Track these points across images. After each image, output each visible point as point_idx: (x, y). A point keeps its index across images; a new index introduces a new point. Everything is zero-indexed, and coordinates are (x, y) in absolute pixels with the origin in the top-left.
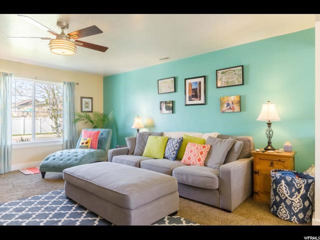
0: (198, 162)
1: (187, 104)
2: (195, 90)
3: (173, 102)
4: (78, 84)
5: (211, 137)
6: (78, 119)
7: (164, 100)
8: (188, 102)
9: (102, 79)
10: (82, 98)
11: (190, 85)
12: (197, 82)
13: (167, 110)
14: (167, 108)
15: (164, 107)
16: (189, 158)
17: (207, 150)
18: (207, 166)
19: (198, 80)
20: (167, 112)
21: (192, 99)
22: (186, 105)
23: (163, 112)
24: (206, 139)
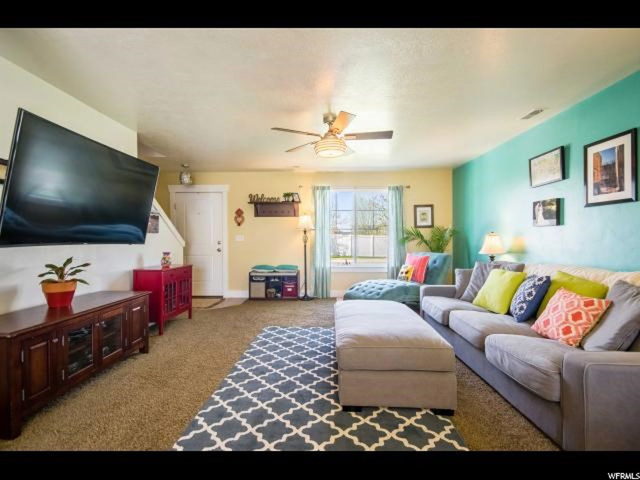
0: (562, 336)
1: (590, 202)
2: (608, 168)
3: (559, 202)
4: (408, 187)
5: (625, 283)
6: (407, 238)
7: (541, 199)
8: (592, 199)
9: (451, 172)
10: (416, 207)
11: (597, 156)
12: (613, 149)
13: (545, 218)
14: (547, 215)
15: (541, 212)
16: (547, 323)
17: (595, 313)
18: (583, 349)
19: (615, 143)
20: (547, 222)
21: (603, 189)
22: (588, 205)
23: (539, 224)
24: (610, 286)
